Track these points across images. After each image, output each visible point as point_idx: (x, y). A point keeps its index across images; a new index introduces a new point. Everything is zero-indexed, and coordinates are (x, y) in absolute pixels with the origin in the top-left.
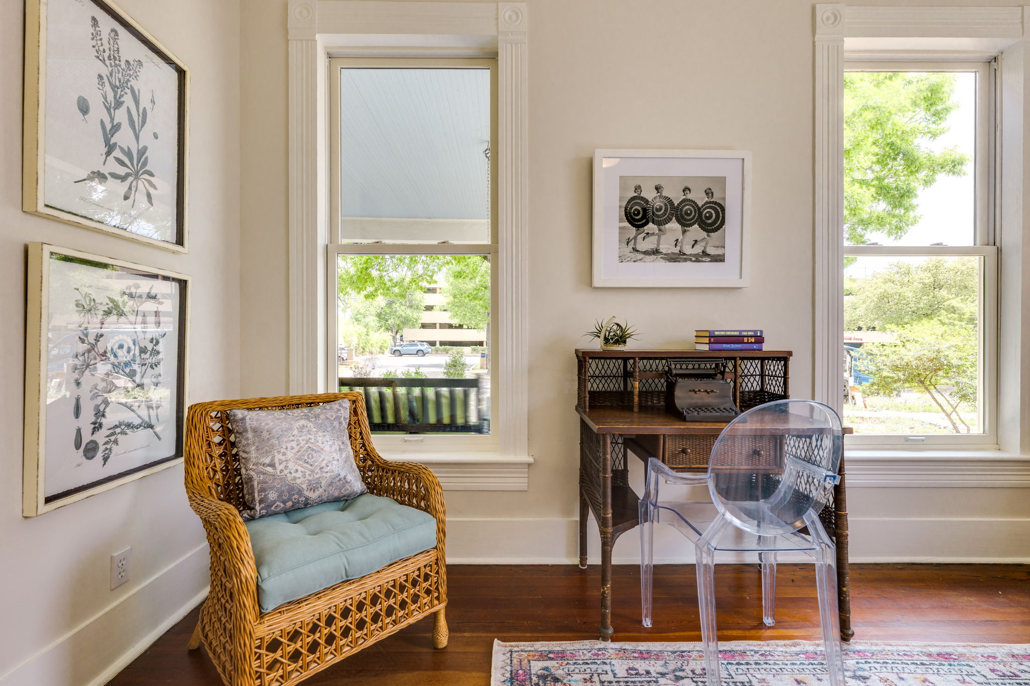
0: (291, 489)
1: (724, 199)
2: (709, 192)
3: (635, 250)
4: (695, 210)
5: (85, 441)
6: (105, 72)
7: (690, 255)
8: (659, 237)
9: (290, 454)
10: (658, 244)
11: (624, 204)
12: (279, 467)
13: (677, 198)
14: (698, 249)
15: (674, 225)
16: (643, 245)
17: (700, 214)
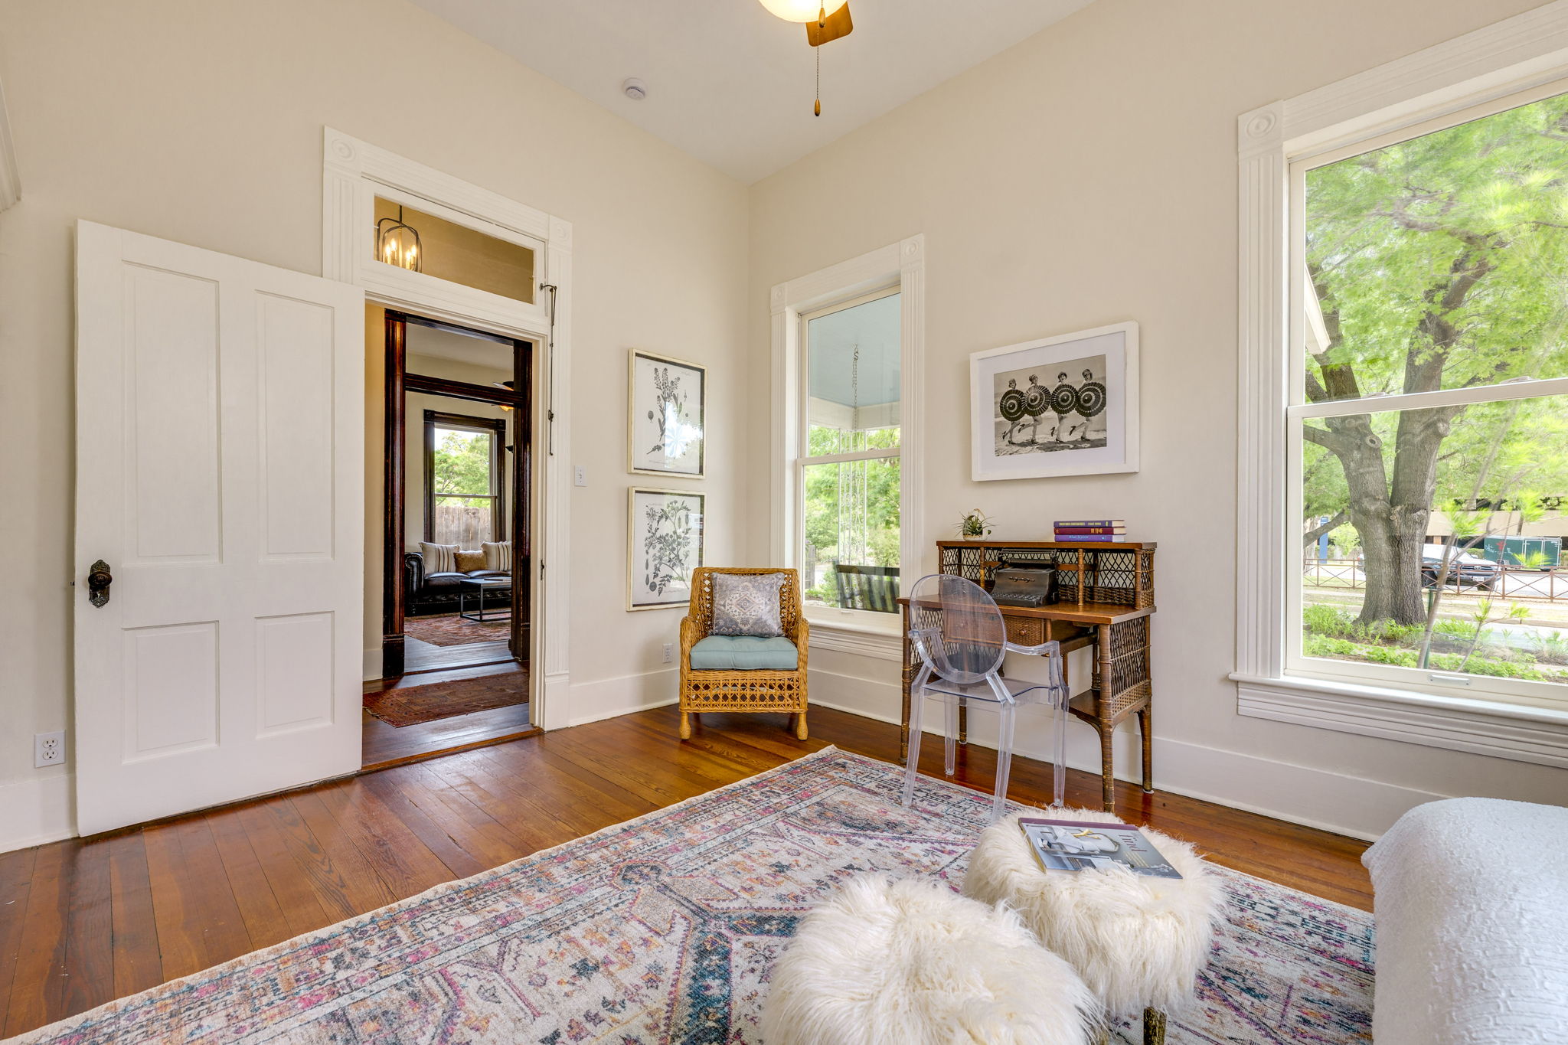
0: (731, 621)
1: (1104, 378)
2: (1087, 374)
3: (1011, 443)
4: (1073, 397)
5: (651, 581)
6: (660, 392)
7: (1069, 442)
8: (1035, 427)
9: (734, 601)
10: (1034, 435)
11: (999, 399)
12: (727, 607)
13: (1052, 385)
14: (1077, 436)
15: (1050, 414)
16: (1020, 437)
17: (1078, 398)
